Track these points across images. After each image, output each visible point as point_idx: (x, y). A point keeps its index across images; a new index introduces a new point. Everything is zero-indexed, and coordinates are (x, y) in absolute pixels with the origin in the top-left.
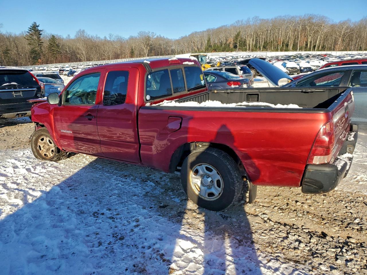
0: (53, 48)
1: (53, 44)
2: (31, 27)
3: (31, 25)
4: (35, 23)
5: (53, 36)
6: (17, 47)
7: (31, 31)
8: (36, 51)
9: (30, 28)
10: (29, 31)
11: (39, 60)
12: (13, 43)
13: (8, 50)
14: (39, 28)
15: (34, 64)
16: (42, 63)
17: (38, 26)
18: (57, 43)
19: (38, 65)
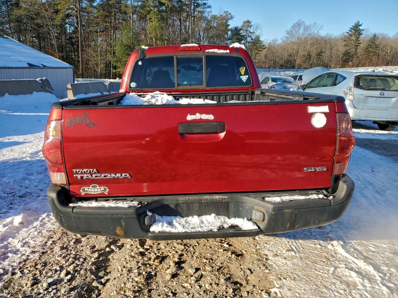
0: (371, 49)
1: (372, 45)
2: (353, 27)
3: (353, 25)
4: (358, 22)
5: (375, 35)
6: (331, 49)
7: (351, 31)
8: (349, 53)
9: (351, 28)
10: (349, 32)
11: (350, 62)
12: (329, 45)
13: (322, 52)
14: (361, 28)
15: (343, 66)
16: (353, 66)
17: (361, 25)
18: (377, 43)
19: (348, 67)
